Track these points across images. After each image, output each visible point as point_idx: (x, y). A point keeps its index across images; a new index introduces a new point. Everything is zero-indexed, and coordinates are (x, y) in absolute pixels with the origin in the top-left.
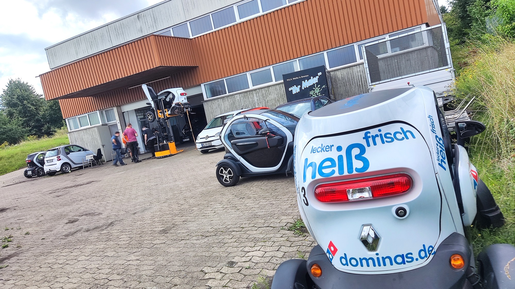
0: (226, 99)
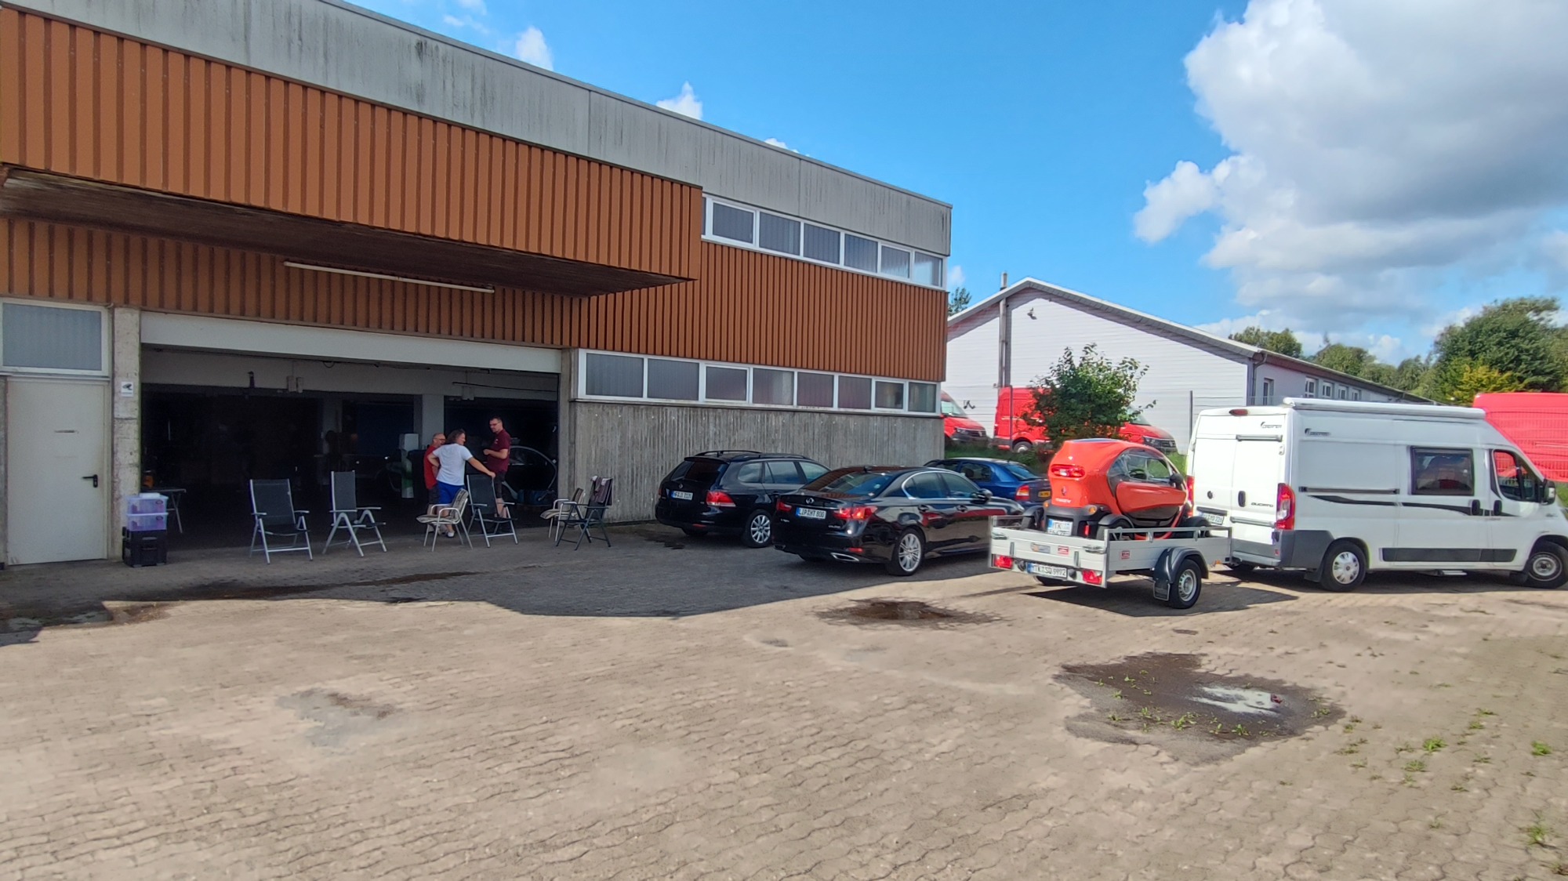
0: (644, 412)
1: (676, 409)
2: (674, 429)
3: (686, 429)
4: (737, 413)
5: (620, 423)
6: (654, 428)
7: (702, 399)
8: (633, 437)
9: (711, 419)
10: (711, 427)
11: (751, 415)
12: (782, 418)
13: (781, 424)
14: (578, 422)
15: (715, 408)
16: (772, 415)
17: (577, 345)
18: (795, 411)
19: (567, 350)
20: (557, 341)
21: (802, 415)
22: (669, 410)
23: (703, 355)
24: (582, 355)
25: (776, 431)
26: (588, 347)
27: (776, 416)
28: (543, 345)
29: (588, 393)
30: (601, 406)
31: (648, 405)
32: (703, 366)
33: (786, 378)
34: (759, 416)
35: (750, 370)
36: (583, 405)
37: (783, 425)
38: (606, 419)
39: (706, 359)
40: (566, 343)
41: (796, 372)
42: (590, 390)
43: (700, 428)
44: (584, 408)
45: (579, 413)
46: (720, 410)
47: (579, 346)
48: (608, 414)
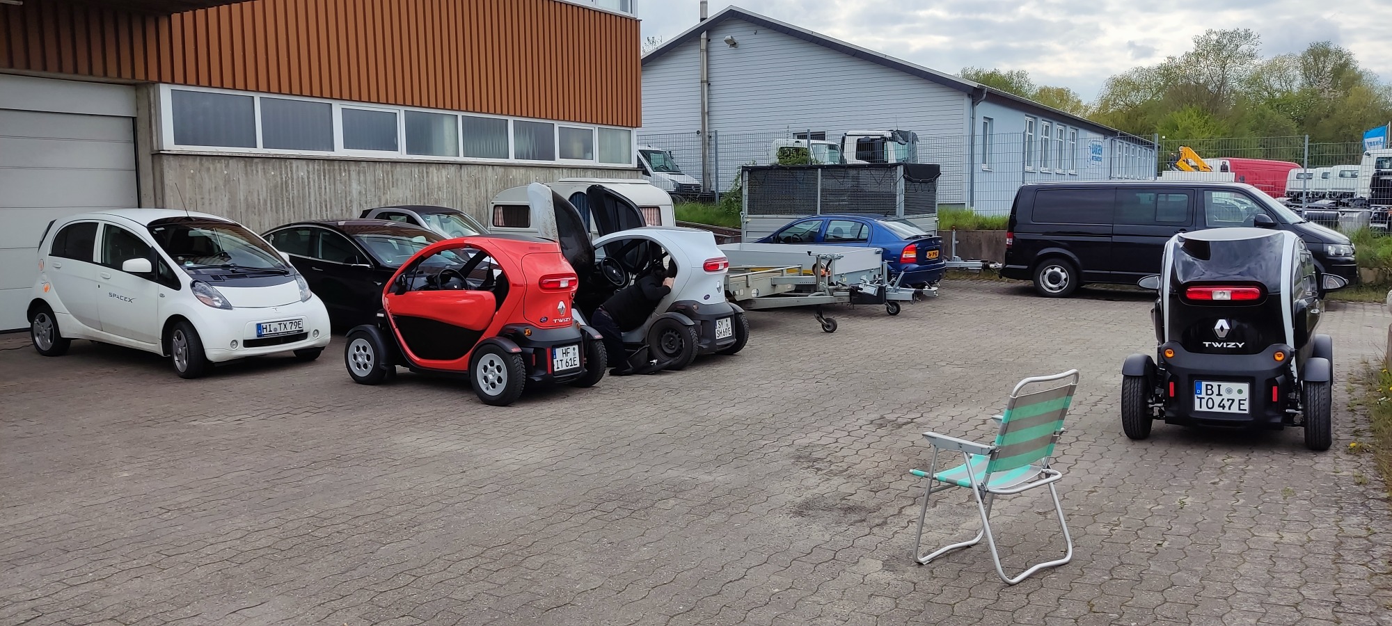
1: (304, 162)
2: (304, 188)
3: (320, 188)
4: (388, 167)
5: (227, 181)
6: (276, 187)
7: (340, 151)
8: (246, 199)
9: (354, 175)
10: (355, 186)
11: (406, 169)
12: (445, 172)
13: (444, 179)
14: (166, 181)
15: (357, 161)
16: (433, 169)
17: (156, 80)
18: (461, 165)
19: (142, 87)
20: (126, 74)
21: (471, 169)
22: (295, 163)
23: (336, 94)
24: (165, 93)
25: (439, 189)
26: (173, 82)
27: (438, 170)
28: (106, 80)
29: (177, 143)
30: (198, 158)
31: (265, 159)
32: (337, 108)
33: (448, 125)
34: (416, 170)
35: (401, 113)
36: (171, 158)
37: (448, 180)
38: (205, 176)
39: (341, 99)
40: (140, 75)
41: (460, 115)
42: (179, 140)
43: (339, 187)
44: (174, 162)
45: (166, 169)
46: (364, 164)
47: (160, 81)
48: (209, 169)
